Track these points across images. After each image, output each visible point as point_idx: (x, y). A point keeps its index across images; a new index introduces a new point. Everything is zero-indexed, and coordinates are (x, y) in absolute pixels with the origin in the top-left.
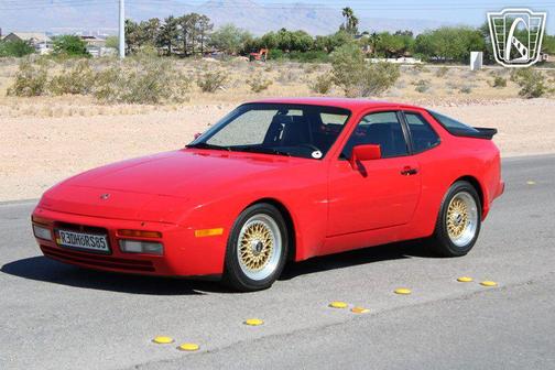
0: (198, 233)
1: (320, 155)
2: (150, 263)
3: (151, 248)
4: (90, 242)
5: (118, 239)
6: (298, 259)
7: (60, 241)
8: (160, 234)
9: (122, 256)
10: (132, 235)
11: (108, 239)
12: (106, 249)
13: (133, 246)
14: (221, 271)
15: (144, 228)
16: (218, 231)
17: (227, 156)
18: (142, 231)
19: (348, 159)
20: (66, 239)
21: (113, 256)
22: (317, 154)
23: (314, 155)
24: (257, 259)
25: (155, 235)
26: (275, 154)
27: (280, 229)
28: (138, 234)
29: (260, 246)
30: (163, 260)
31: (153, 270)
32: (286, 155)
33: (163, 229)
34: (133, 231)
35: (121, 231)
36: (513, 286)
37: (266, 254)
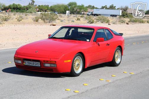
0: (65, 61)
1: (89, 41)
2: (52, 69)
3: (53, 65)
4: (35, 64)
5: (43, 63)
6: (85, 68)
7: (25, 64)
8: (56, 62)
9: (44, 68)
10: (47, 62)
11: (40, 63)
12: (40, 66)
13: (47, 65)
14: (70, 71)
15: (51, 60)
16: (70, 61)
17: (63, 41)
18: (50, 61)
19: (95, 42)
20: (26, 63)
21: (41, 68)
22: (88, 40)
23: (87, 40)
24: (77, 68)
25: (54, 62)
26: (77, 40)
27: (82, 60)
28: (49, 62)
29: (78, 65)
30: (56, 69)
31: (53, 71)
32: (80, 40)
33: (57, 60)
34: (47, 61)
35: (44, 61)
36: (138, 74)
37: (79, 66)
